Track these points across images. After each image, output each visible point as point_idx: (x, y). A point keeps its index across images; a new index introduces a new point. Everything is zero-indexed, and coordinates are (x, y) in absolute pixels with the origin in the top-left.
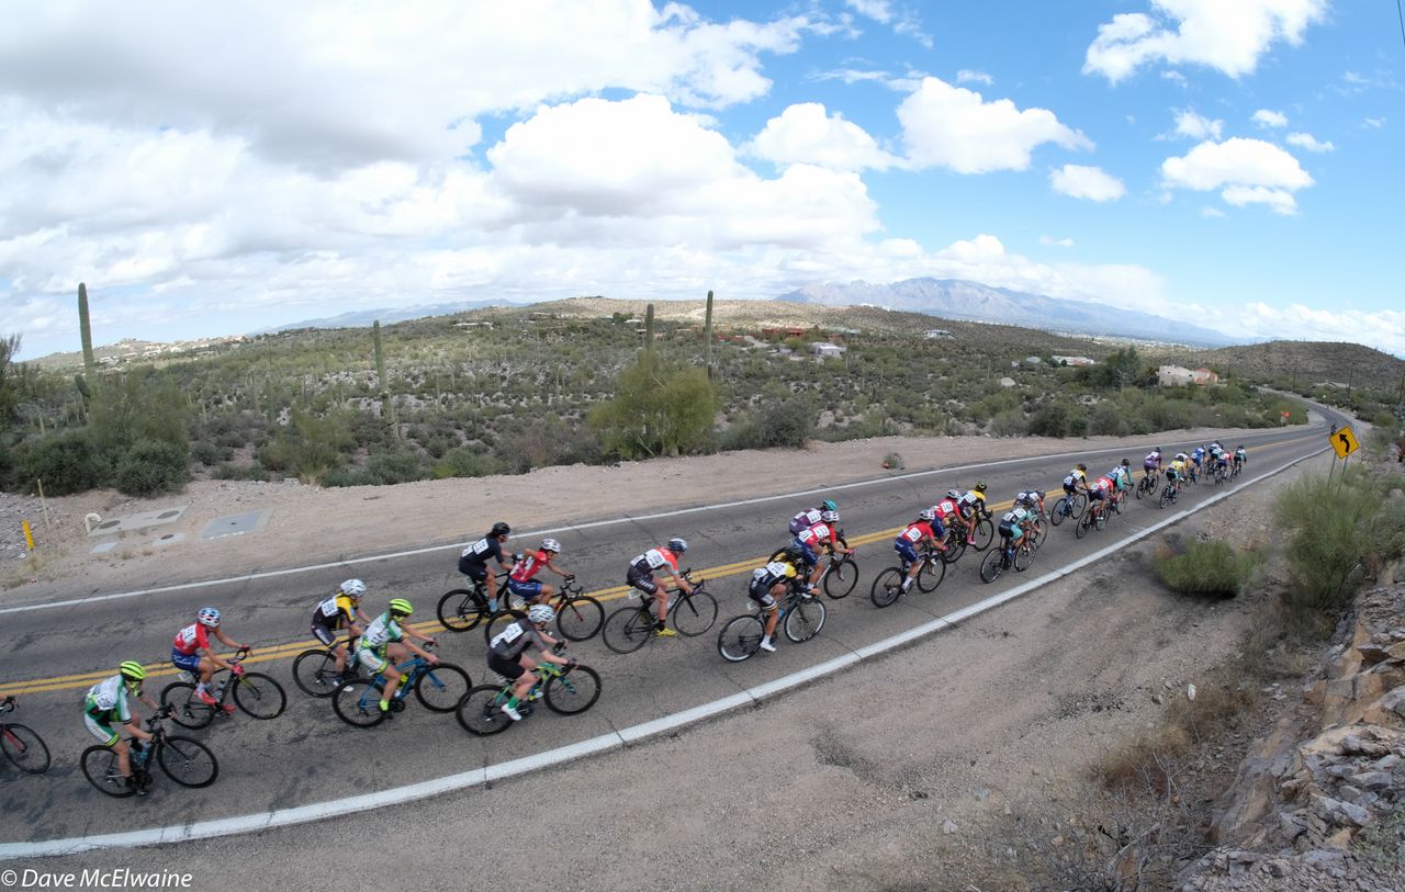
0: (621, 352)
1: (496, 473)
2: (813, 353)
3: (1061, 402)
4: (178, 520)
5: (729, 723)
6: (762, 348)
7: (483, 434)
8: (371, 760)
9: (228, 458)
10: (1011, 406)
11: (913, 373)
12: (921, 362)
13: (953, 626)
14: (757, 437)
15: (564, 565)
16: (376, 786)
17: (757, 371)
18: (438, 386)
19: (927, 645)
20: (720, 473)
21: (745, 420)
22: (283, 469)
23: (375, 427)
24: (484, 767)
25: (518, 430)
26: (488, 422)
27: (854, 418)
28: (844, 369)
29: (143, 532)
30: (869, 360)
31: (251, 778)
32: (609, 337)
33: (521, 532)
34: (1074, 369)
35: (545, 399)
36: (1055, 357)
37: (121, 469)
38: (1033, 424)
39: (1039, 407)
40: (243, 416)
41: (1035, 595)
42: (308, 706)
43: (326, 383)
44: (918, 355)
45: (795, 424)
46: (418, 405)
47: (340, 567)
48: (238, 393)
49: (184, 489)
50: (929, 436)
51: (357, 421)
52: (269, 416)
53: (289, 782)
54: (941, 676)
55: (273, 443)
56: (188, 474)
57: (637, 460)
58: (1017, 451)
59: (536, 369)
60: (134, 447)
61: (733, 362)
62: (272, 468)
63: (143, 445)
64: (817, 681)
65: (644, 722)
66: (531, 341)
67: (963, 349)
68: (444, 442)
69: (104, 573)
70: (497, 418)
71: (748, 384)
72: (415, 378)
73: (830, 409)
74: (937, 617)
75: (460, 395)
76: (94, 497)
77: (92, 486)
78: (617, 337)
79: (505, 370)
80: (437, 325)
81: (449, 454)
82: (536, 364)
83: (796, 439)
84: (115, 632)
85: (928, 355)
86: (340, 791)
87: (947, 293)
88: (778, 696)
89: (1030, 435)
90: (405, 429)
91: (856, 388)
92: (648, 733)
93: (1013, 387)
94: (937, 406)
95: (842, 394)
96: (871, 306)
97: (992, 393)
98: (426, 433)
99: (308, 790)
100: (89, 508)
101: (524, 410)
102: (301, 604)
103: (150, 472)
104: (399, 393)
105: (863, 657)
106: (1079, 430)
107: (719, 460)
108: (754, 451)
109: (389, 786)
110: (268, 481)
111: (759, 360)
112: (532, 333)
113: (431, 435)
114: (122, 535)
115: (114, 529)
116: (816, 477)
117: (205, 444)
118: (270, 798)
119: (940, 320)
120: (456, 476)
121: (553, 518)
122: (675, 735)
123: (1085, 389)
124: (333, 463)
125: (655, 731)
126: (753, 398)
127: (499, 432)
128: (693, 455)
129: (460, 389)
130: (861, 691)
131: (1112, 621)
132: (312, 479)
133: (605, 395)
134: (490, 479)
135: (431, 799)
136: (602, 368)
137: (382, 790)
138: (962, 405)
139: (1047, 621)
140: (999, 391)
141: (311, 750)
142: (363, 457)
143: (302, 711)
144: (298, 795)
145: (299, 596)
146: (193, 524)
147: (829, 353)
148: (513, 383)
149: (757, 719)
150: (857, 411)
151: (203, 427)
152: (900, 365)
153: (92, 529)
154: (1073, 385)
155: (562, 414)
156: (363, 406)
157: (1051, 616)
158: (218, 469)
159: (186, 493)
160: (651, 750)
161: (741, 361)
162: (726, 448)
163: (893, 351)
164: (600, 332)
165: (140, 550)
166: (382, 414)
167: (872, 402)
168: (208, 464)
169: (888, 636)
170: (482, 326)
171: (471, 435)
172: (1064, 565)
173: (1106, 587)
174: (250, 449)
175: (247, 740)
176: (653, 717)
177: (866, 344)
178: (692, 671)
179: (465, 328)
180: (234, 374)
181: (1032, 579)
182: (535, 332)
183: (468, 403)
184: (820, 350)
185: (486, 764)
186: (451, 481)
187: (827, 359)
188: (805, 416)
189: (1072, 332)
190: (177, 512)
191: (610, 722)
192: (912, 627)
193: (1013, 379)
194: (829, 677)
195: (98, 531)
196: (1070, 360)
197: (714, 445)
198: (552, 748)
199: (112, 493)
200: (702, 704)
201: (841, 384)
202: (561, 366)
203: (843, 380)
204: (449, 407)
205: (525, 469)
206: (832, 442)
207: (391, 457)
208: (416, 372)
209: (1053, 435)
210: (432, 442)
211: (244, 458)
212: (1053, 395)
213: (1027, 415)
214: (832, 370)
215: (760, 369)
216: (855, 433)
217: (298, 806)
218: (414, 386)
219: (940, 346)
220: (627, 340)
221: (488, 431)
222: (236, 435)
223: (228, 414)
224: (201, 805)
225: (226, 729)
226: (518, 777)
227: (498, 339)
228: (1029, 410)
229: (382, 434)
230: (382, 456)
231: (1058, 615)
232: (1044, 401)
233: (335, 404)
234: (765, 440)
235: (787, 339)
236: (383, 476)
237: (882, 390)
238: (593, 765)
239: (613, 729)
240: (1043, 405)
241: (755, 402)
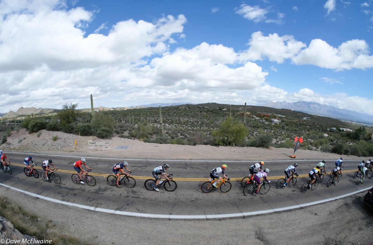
0: (221, 118)
1: (187, 145)
2: (272, 122)
3: (341, 143)
4: (109, 145)
5: (235, 220)
6: (258, 119)
7: (184, 135)
8: (143, 206)
9: (123, 133)
10: (326, 143)
11: (299, 130)
12: (301, 127)
13: (302, 208)
14: (256, 144)
15: (202, 170)
16: (142, 212)
17: (256, 126)
18: (174, 122)
19: (293, 212)
20: (245, 152)
21: (253, 139)
22: (135, 137)
23: (158, 130)
24: (170, 215)
25: (194, 135)
26: (186, 132)
27: (282, 142)
28: (280, 127)
29: (101, 146)
30: (287, 125)
31: (113, 202)
32: (218, 113)
33: (192, 160)
34: (346, 133)
35: (200, 128)
36: (340, 128)
37: (98, 132)
38: (333, 149)
39: (335, 144)
40: (127, 125)
41: (326, 204)
42: (131, 190)
43: (146, 119)
44: (301, 125)
45: (267, 141)
46: (169, 126)
47: (146, 161)
48: (126, 119)
49: (111, 138)
50: (303, 149)
51: (154, 128)
52: (133, 125)
53: (122, 205)
54: (294, 222)
55: (133, 131)
56: (113, 135)
57: (224, 146)
58: (328, 157)
59: (199, 120)
60: (101, 128)
61: (250, 122)
62: (132, 136)
63: (103, 128)
64: (261, 215)
65: (213, 214)
66: (198, 113)
67: (314, 124)
68: (175, 136)
69: (91, 153)
70: (188, 131)
71: (254, 129)
72: (168, 120)
73: (275, 138)
74: (298, 204)
75: (179, 125)
76: (91, 137)
77: (91, 135)
78: (220, 113)
79: (191, 120)
80: (174, 108)
81: (175, 139)
82: (199, 119)
83: (266, 146)
84: (91, 165)
85: (303, 125)
86: (133, 211)
87: (309, 106)
88: (250, 216)
89: (332, 152)
90: (165, 131)
91: (283, 133)
92: (213, 217)
93: (328, 137)
94: (305, 140)
95: (279, 134)
96: (288, 109)
97: (321, 138)
98: (170, 133)
99: (126, 208)
100: (90, 139)
101: (195, 130)
102: (135, 167)
103: (105, 134)
104: (164, 123)
105: (275, 211)
106: (346, 153)
107: (245, 149)
108: (255, 147)
109: (145, 213)
110: (131, 139)
111: (257, 123)
112: (198, 111)
113: (172, 134)
114: (96, 146)
115: (94, 144)
116: (271, 157)
117: (117, 129)
118: (116, 207)
119: (307, 114)
120: (177, 144)
121: (201, 158)
122: (220, 220)
123: (349, 139)
124: (147, 137)
125: (215, 217)
126: (255, 133)
127: (188, 135)
128: (239, 146)
129: (179, 123)
130: (272, 221)
131: (347, 218)
132: (142, 140)
133: (216, 128)
134: (186, 146)
135: (154, 218)
136: (216, 121)
137: (143, 213)
138: (312, 141)
139: (328, 213)
140: (323, 138)
141: (129, 200)
142: (154, 137)
143: (130, 191)
144: (123, 209)
145: (134, 165)
146: (113, 146)
147: (276, 122)
148: (193, 123)
149: (243, 221)
150: (283, 139)
151: (117, 126)
152: (295, 127)
153: (90, 143)
154: (345, 138)
155: (205, 132)
156: (155, 125)
157: (330, 211)
158: (120, 135)
159: (112, 139)
160: (212, 222)
161: (252, 122)
162: (247, 146)
163: (294, 123)
164: (215, 112)
165: (100, 149)
166: (160, 127)
167: (287, 137)
168: (118, 134)
169: (283, 207)
170: (185, 109)
171: (182, 134)
172: (337, 196)
173: (348, 206)
174: (128, 132)
175: (115, 194)
176: (216, 214)
177: (286, 120)
178: (229, 204)
179: (181, 109)
180: (125, 115)
181: (327, 199)
182: (199, 111)
183: (181, 127)
184: (274, 121)
185: (170, 214)
186: (176, 145)
187: (276, 124)
188: (270, 139)
189: (346, 120)
190: (109, 143)
191: (205, 212)
192: (290, 205)
193: (328, 134)
194: (265, 215)
195: (91, 144)
196: (345, 129)
197: (245, 144)
198: (188, 215)
199: (95, 137)
200: (230, 213)
201: (279, 131)
202: (205, 120)
203: (279, 130)
204: (176, 127)
205: (195, 145)
206: (276, 148)
207: (161, 137)
208: (169, 118)
209: (338, 153)
210: (172, 135)
211: (126, 133)
212: (339, 141)
213: (331, 146)
214: (276, 127)
215: (257, 125)
216: (282, 146)
217: (122, 211)
218: (168, 122)
219: (307, 122)
220: (222, 115)
221: (186, 134)
222: (125, 128)
223: (123, 124)
224: (100, 204)
225: (111, 190)
226: (177, 219)
227: (189, 112)
228: (331, 145)
229: (159, 132)
230: (159, 137)
231: (332, 212)
232: (336, 142)
233: (149, 124)
234: (258, 145)
235: (265, 117)
236: (159, 142)
237: (290, 134)
238: (197, 222)
239: (205, 214)
240: (336, 144)
241: (255, 134)
